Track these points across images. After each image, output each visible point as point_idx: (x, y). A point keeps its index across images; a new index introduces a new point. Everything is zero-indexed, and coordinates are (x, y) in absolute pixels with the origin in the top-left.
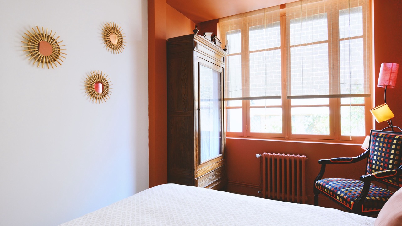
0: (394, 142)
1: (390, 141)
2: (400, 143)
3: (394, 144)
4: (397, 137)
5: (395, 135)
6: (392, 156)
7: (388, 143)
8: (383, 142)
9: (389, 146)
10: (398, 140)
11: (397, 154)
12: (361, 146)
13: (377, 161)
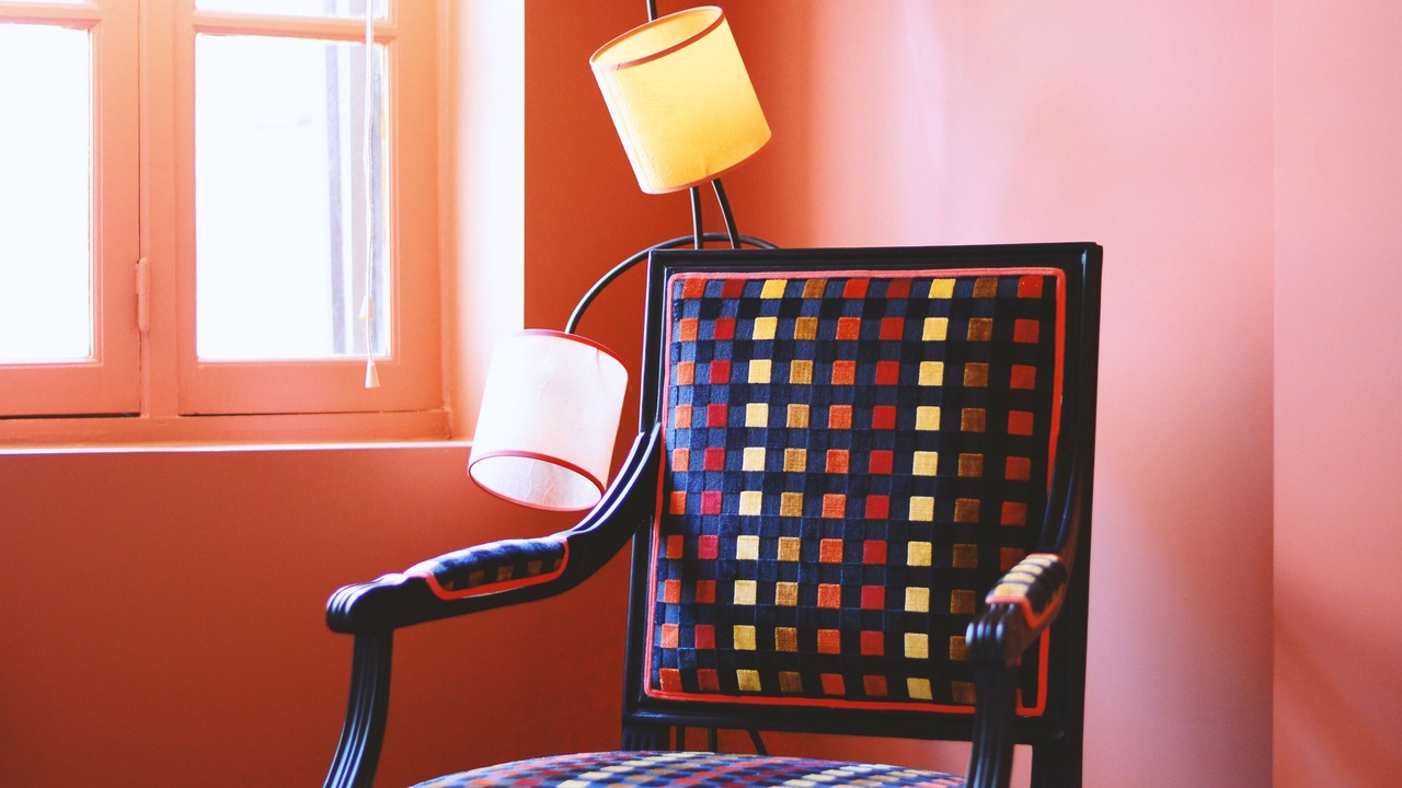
0: (926, 337)
1: (890, 328)
2: (987, 335)
3: (933, 351)
4: (942, 289)
5: (912, 274)
6: (925, 463)
7: (867, 352)
8: (824, 352)
9: (886, 373)
10: (952, 309)
11: (968, 434)
12: (468, 450)
13: (769, 527)
